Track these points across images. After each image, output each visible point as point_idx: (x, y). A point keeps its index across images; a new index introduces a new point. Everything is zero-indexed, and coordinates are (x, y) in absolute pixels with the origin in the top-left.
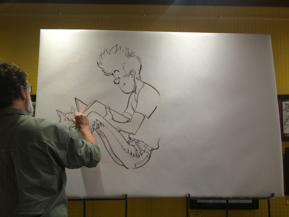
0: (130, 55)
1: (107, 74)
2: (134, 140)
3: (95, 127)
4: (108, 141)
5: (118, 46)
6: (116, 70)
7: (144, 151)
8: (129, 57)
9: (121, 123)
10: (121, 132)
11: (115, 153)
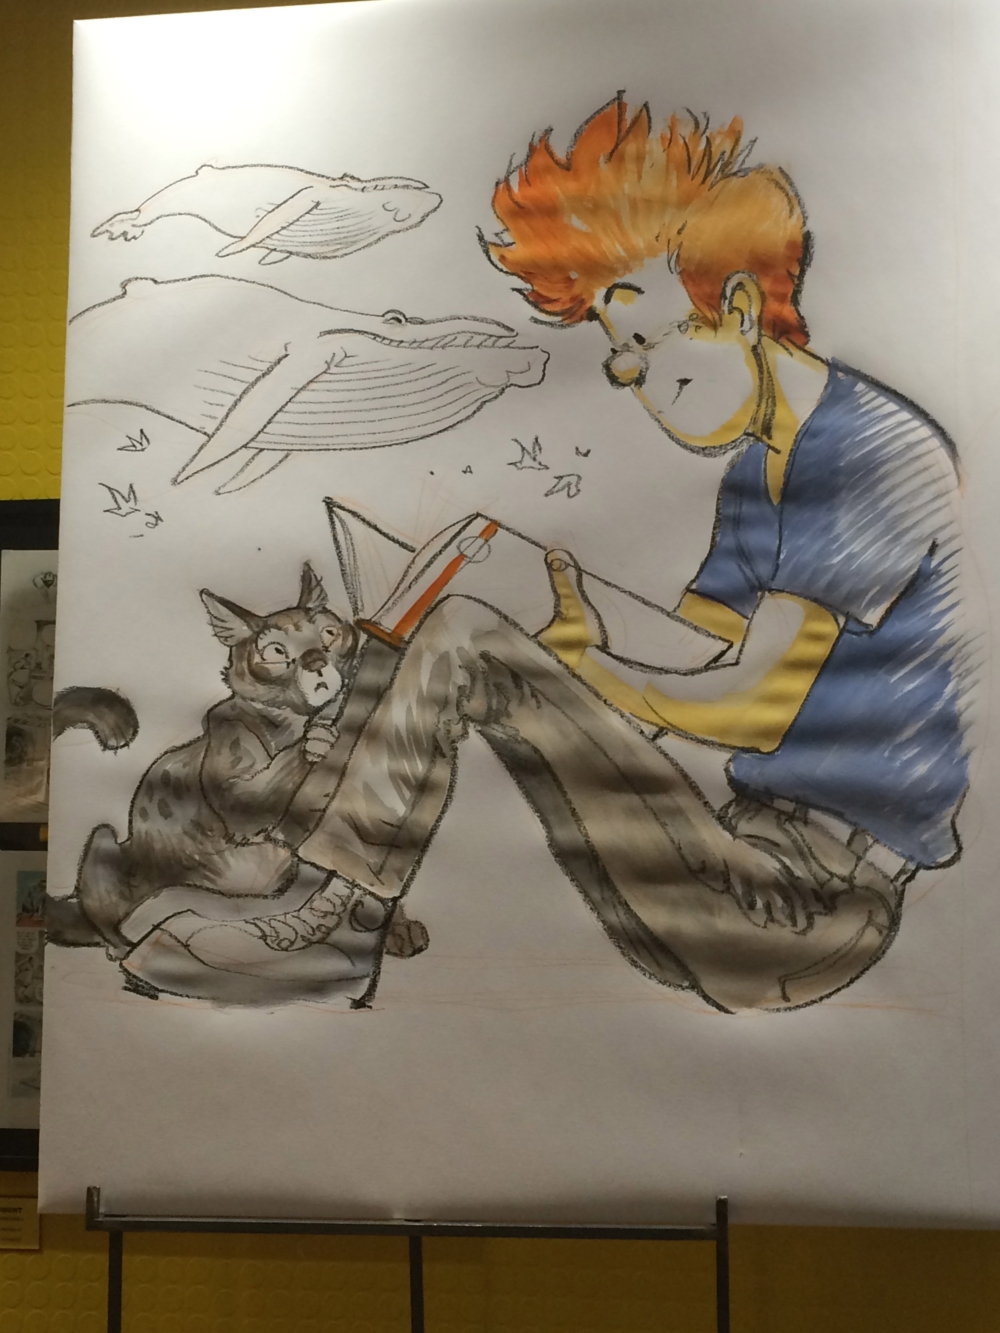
0: (720, 167)
2: (764, 797)
3: (476, 708)
4: (573, 812)
6: (616, 286)
7: (849, 880)
8: (711, 179)
9: (667, 672)
10: (668, 742)
11: (627, 894)
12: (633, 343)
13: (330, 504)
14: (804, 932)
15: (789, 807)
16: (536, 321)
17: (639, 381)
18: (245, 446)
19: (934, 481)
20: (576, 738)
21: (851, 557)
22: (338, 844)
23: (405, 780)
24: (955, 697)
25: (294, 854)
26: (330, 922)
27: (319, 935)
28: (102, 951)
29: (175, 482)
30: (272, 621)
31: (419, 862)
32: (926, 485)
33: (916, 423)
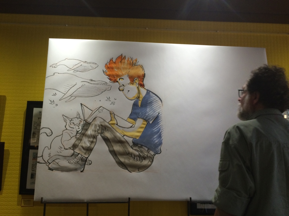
0: (134, 64)
2: (137, 144)
3: (100, 132)
4: (112, 146)
5: (123, 56)
6: (120, 78)
7: (147, 155)
8: (133, 66)
9: (125, 128)
10: (125, 137)
11: (119, 157)
12: (122, 86)
13: (81, 104)
14: (141, 162)
15: (140, 146)
16: (110, 82)
17: (123, 90)
18: (70, 96)
19: (159, 105)
20: (113, 136)
21: (149, 114)
22: (80, 150)
23: (90, 141)
24: (161, 132)
25: (74, 151)
26: (78, 160)
27: (77, 162)
28: (45, 164)
29: (60, 100)
30: (72, 119)
31: (91, 152)
32: (158, 106)
33: (157, 98)
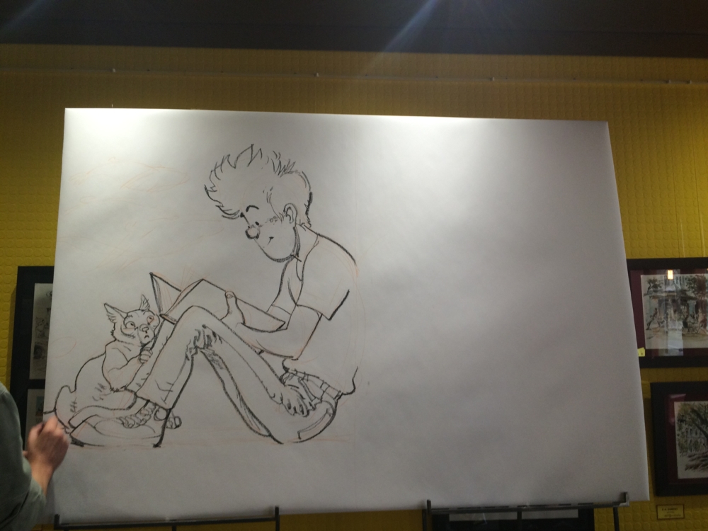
0: (284, 170)
1: (228, 215)
2: (295, 373)
3: (200, 344)
4: (232, 378)
5: (256, 149)
6: (250, 207)
7: (320, 399)
8: (281, 174)
9: (264, 332)
10: (264, 354)
11: (249, 406)
15: (302, 375)
25: (135, 394)
31: (179, 396)
